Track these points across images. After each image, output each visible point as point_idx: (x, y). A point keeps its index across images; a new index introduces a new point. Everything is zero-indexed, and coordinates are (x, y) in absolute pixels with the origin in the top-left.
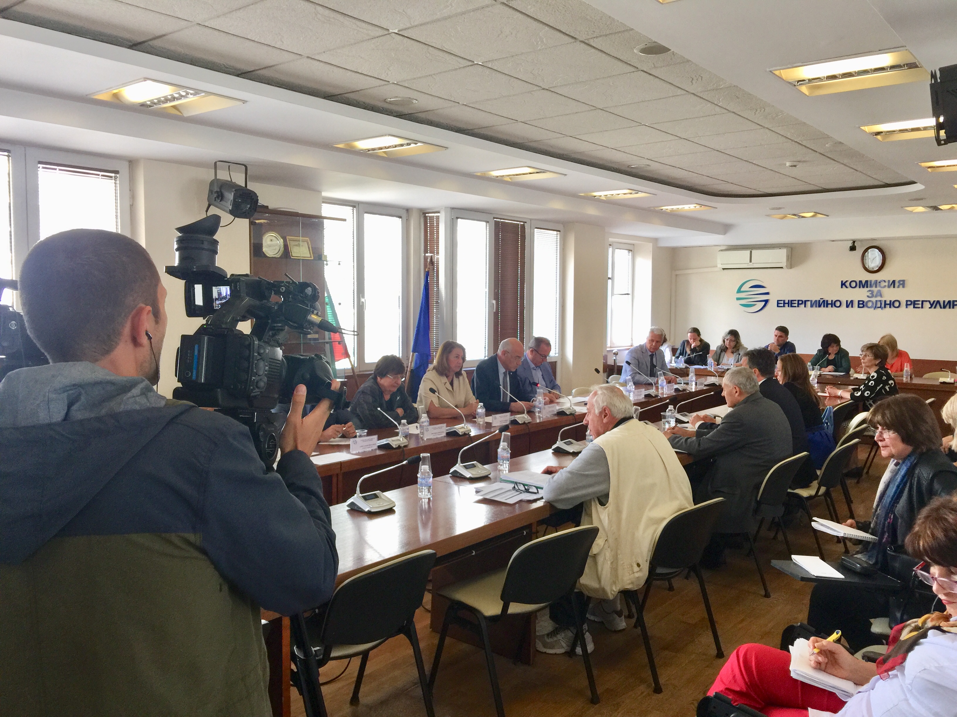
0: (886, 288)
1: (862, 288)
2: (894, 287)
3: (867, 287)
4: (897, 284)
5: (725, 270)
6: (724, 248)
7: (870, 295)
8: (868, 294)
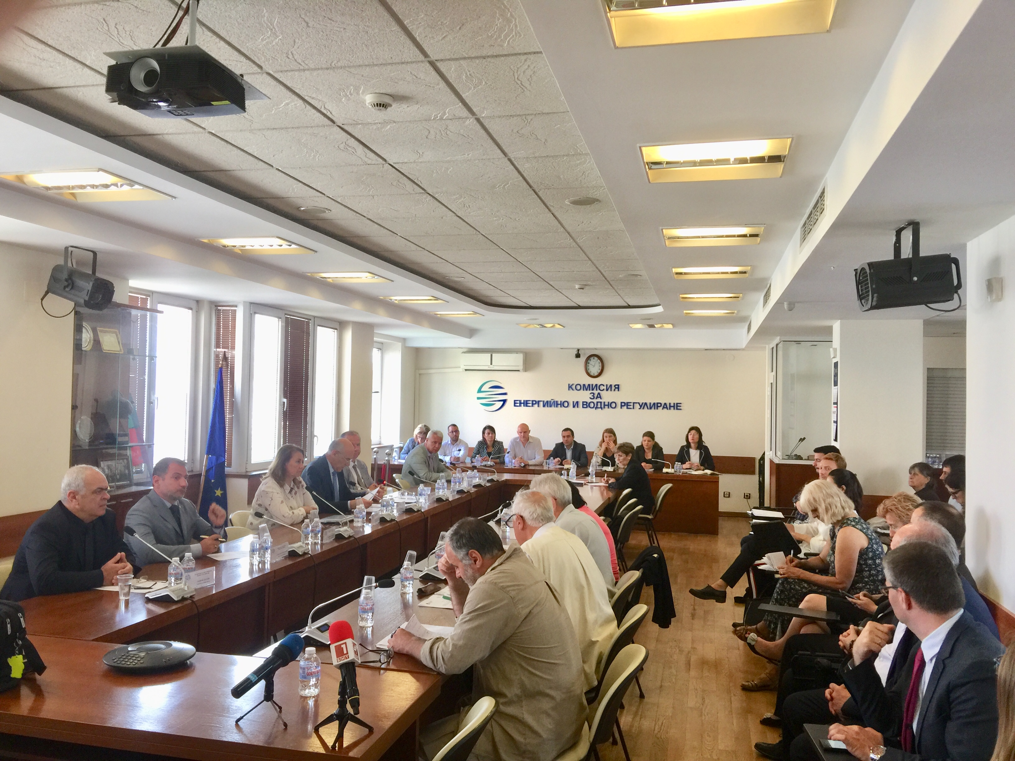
0: (605, 391)
1: (585, 391)
2: (611, 390)
3: (590, 390)
4: (613, 388)
5: (467, 371)
6: (465, 350)
7: (593, 397)
8: (591, 396)
